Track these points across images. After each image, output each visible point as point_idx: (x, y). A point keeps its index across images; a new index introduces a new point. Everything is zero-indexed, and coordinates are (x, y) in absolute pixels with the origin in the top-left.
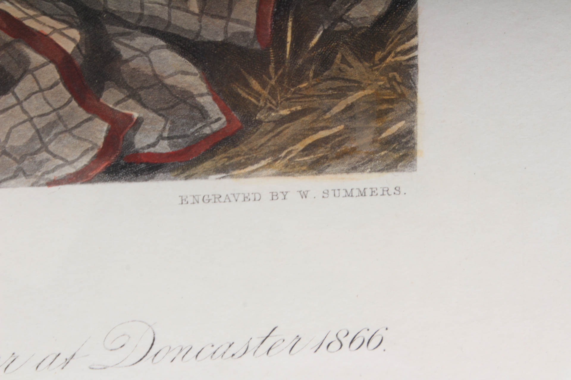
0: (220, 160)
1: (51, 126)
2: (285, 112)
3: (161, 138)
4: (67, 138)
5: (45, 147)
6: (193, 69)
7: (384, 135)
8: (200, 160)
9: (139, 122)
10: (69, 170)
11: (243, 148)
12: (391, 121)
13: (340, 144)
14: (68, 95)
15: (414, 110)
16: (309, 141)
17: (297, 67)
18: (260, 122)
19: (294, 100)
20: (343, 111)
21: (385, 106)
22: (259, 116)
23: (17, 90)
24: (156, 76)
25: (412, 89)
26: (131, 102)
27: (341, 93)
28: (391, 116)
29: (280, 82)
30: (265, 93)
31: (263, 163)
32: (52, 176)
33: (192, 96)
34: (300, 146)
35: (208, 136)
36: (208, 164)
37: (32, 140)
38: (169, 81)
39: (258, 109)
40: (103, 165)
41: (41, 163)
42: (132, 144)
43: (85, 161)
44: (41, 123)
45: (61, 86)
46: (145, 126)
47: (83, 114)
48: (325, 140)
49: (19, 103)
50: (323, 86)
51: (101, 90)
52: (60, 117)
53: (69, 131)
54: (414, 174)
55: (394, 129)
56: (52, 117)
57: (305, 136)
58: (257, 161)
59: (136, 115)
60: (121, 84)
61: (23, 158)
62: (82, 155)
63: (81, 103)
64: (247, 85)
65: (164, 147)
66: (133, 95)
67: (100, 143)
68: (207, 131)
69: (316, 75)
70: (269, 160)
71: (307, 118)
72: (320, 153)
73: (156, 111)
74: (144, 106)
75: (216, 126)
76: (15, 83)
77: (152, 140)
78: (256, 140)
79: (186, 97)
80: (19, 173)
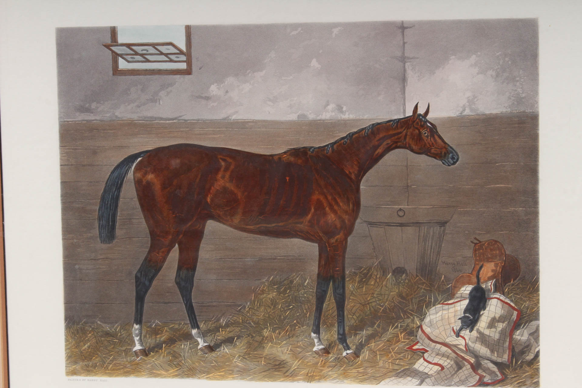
0: (500, 384)
1: (469, 376)
2: (513, 376)
3: (489, 379)
4: (471, 379)
5: (467, 380)
6: (495, 367)
7: (533, 382)
8: (496, 384)
9: (485, 376)
10: (472, 384)
11: (505, 382)
13: (524, 383)
14: (472, 371)
15: (539, 377)
16: (518, 382)
17: (516, 368)
18: (508, 378)
19: (515, 374)
20: (525, 376)
21: (533, 376)
22: (508, 377)
23: (463, 369)
24: (488, 368)
25: (539, 373)
26: (484, 372)
27: (524, 373)
28: (534, 378)
29: (512, 370)
30: (509, 372)
31: (509, 385)
32: (469, 385)
33: (495, 372)
34: (516, 383)
35: (498, 380)
36: (498, 385)
37: (465, 378)
38: (491, 369)
39: (508, 375)
40: (478, 384)
41: (467, 383)
42: (484, 380)
43: (474, 383)
44: (467, 375)
45: (471, 369)
46: (486, 377)
47: (474, 374)
48: (521, 382)
49: (463, 372)
50: (521, 371)
51: (478, 370)
52: (470, 375)
53: (472, 377)
55: (535, 380)
56: (469, 374)
57: (517, 381)
58: (508, 385)
59: (484, 375)
60: (482, 369)
61: (463, 382)
62: (474, 382)
63: (474, 372)
64: (506, 371)
65: (490, 381)
66: (484, 371)
67: (478, 380)
68: (498, 379)
69: (520, 369)
70: (510, 385)
71: (518, 377)
72: (520, 384)
73: (488, 374)
74: (486, 373)
75: (500, 378)
76: (462, 368)
77: (487, 380)
78: (508, 381)
79: (494, 372)
80: (463, 384)
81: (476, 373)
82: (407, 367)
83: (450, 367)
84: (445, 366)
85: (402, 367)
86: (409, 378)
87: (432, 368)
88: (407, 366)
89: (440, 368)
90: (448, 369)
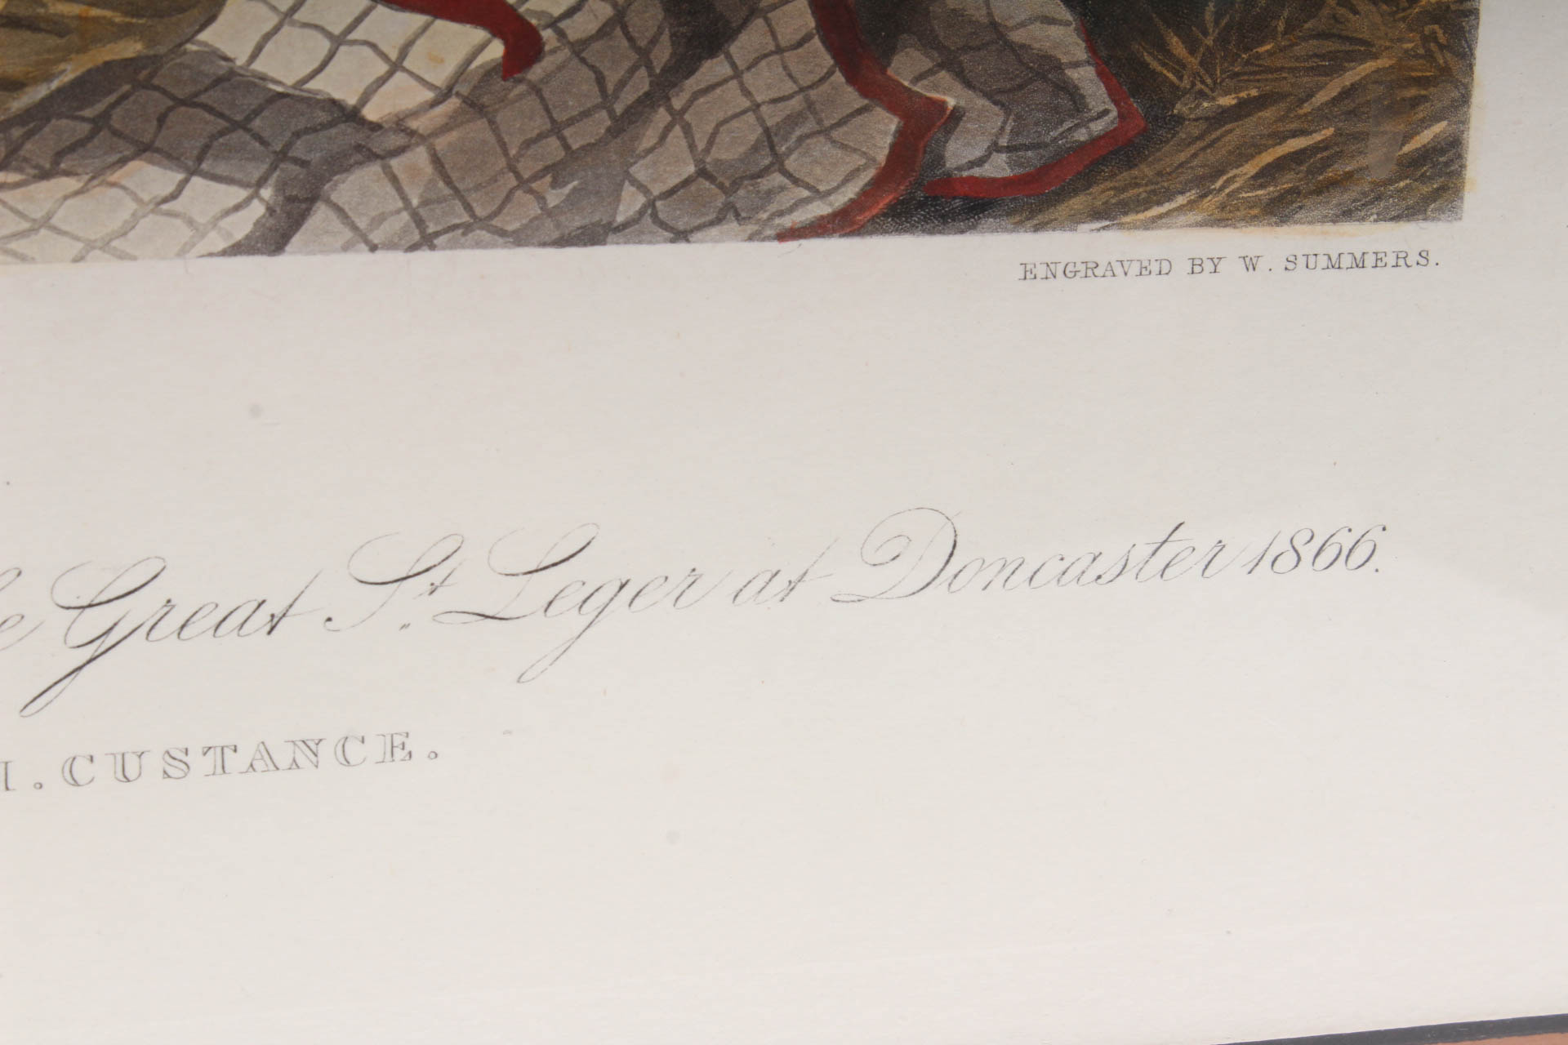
0: (1100, 193)
1: (793, 120)
2: (1228, 101)
3: (995, 148)
4: (820, 147)
5: (778, 163)
6: (1065, 14)
7: (1407, 149)
8: (1060, 196)
9: (956, 116)
10: (819, 209)
11: (1146, 170)
12: (1423, 120)
13: (1326, 164)
14: (828, 61)
15: (1465, 99)
16: (1267, 158)
17: (1256, 11)
18: (1180, 120)
19: (1246, 77)
20: (1335, 101)
21: (1413, 92)
22: (1179, 108)
23: (734, 49)
24: (994, 25)
25: (1466, 56)
26: (944, 76)
27: (1335, 64)
28: (1422, 112)
29: (1223, 40)
30: (1193, 62)
31: (1181, 200)
32: (787, 222)
33: (1059, 67)
34: (1250, 169)
35: (1082, 147)
36: (1077, 202)
37: (755, 148)
38: (1017, 36)
39: (1177, 93)
40: (886, 199)
41: (770, 194)
42: (940, 159)
43: (850, 192)
44: (773, 116)
45: (816, 42)
46: (967, 125)
47: (852, 98)
48: (1298, 157)
49: (737, 74)
50: (1300, 50)
51: (889, 51)
52: (810, 105)
53: (825, 132)
54: (1457, 224)
55: (1426, 137)
56: (796, 103)
57: (1260, 149)
58: (1170, 198)
59: (951, 102)
60: (930, 42)
61: (736, 184)
62: (847, 180)
63: (852, 79)
64: (1162, 47)
65: (999, 167)
66: (950, 63)
67: (882, 156)
68: (1081, 135)
69: (1290, 28)
70: (1192, 195)
71: (1268, 114)
72: (1286, 182)
73: (988, 95)
74: (969, 85)
75: (1098, 127)
76: (732, 34)
77: (978, 153)
78: (1171, 156)
79: (1047, 69)
80: (728, 213)
81: (864, 93)
82: (131, 48)
83: (603, 32)
84: (553, 23)
85: (65, 55)
86: (153, 178)
87: (404, 52)
88: (125, 32)
89: (496, 50)
90: (579, 48)
